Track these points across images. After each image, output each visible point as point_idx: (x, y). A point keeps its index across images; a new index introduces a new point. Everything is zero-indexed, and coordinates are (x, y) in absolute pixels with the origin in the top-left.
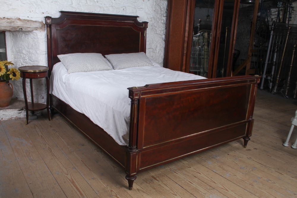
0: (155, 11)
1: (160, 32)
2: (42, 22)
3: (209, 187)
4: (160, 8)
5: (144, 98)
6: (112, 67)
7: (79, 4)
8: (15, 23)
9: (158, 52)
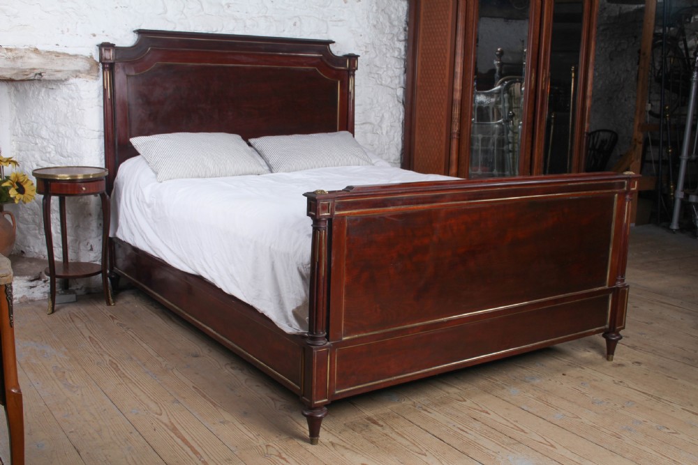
0: (375, 26)
1: (389, 80)
2: (91, 57)
3: (507, 440)
4: (389, 17)
5: (343, 216)
6: (267, 168)
7: (182, 12)
8: (26, 59)
9: (387, 132)
